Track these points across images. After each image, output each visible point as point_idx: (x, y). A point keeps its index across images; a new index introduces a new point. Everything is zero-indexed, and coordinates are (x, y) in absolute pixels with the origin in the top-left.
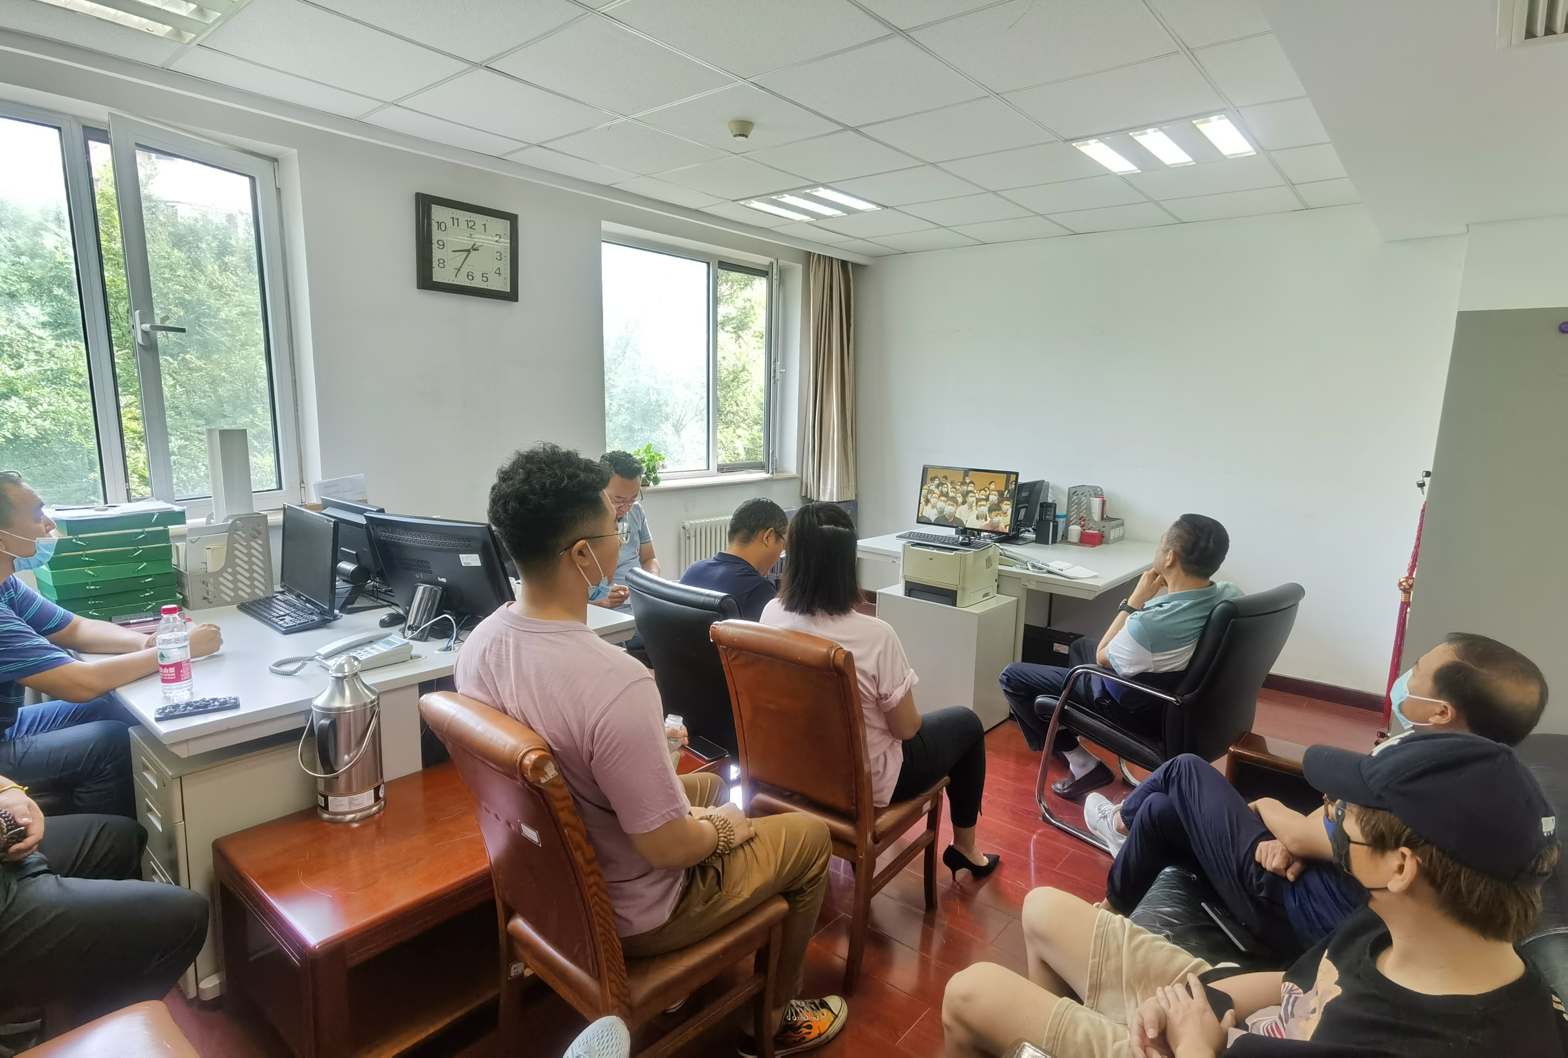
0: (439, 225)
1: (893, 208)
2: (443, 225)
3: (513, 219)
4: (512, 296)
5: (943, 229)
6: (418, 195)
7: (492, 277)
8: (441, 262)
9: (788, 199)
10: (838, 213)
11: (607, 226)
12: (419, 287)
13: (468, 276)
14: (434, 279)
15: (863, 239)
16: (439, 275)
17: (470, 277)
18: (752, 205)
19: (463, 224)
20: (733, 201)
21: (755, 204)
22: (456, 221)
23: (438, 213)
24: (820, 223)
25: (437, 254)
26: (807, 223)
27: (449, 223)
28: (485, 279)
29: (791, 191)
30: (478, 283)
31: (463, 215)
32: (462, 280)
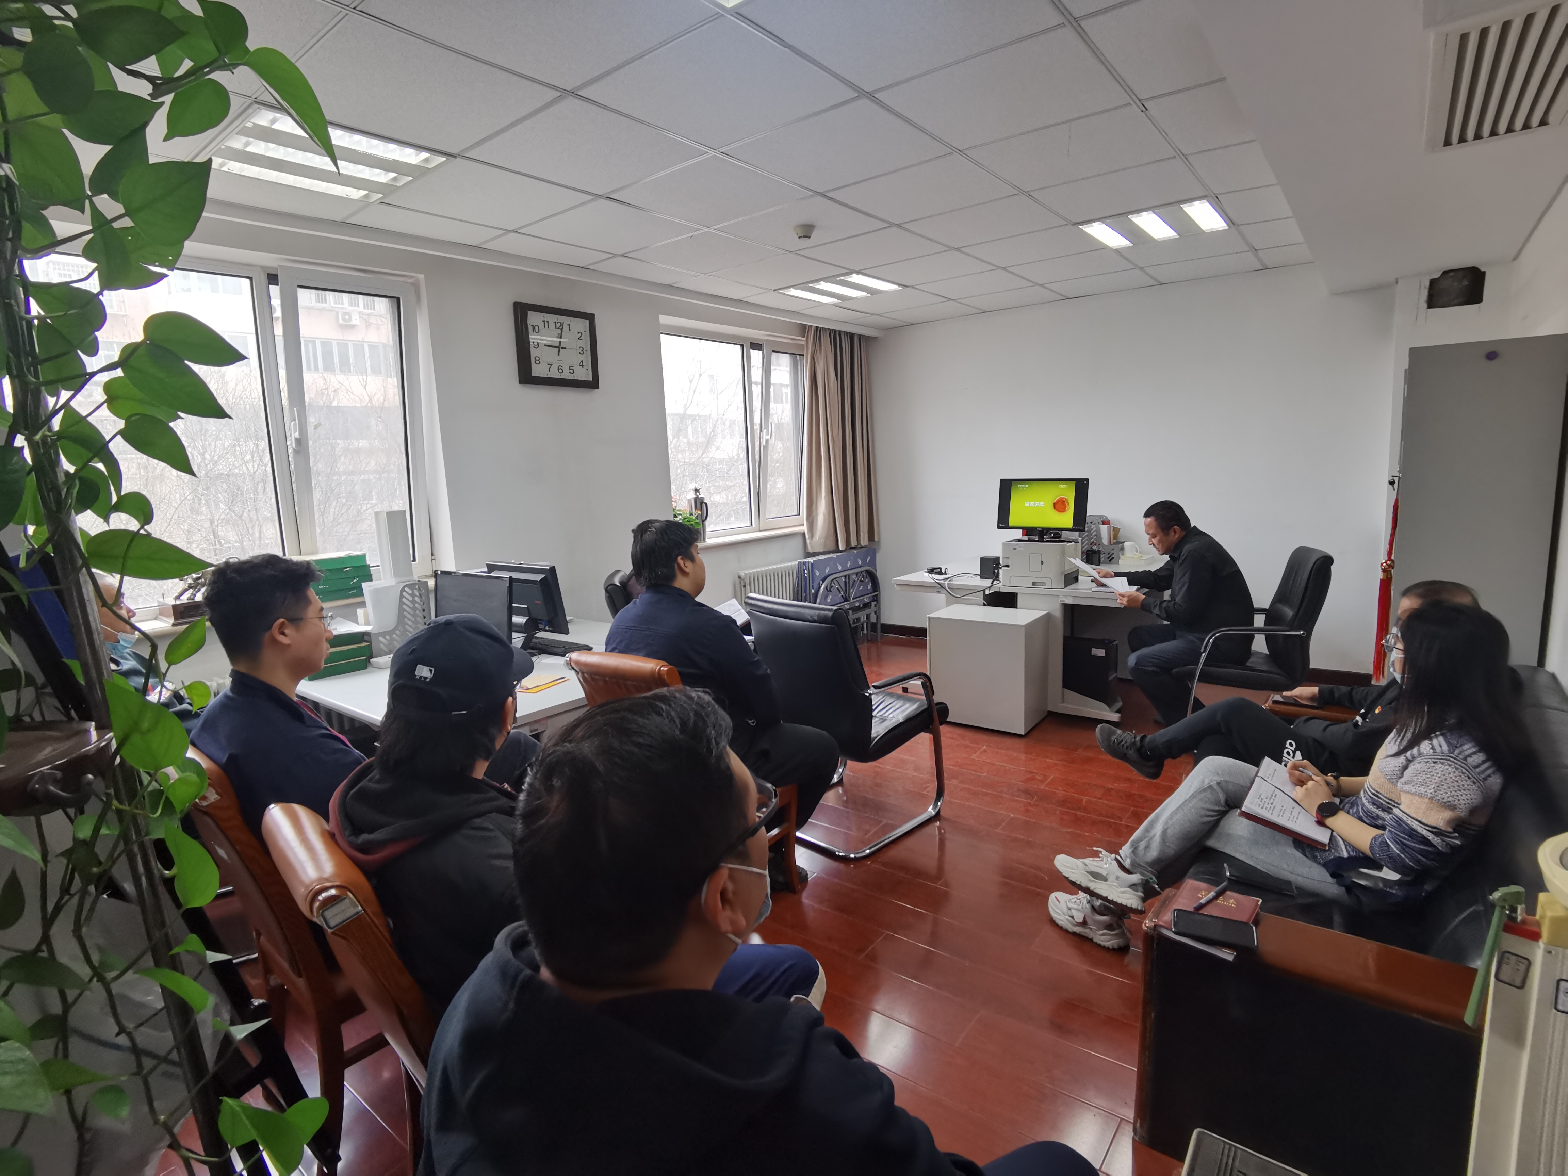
0: (534, 330)
1: (912, 287)
2: (537, 327)
3: (591, 318)
4: (593, 384)
5: (951, 302)
6: (516, 305)
7: (578, 369)
8: (538, 361)
9: (824, 286)
10: (862, 294)
11: (664, 319)
12: (520, 382)
13: (558, 369)
14: (533, 375)
15: (878, 315)
16: (538, 370)
17: (560, 371)
18: (789, 293)
19: (552, 325)
20: (774, 290)
21: (793, 292)
22: (546, 323)
23: (534, 318)
24: (847, 304)
25: (534, 353)
26: (834, 305)
27: (541, 325)
28: (572, 371)
29: (825, 280)
30: (566, 375)
31: (552, 318)
32: (554, 374)
